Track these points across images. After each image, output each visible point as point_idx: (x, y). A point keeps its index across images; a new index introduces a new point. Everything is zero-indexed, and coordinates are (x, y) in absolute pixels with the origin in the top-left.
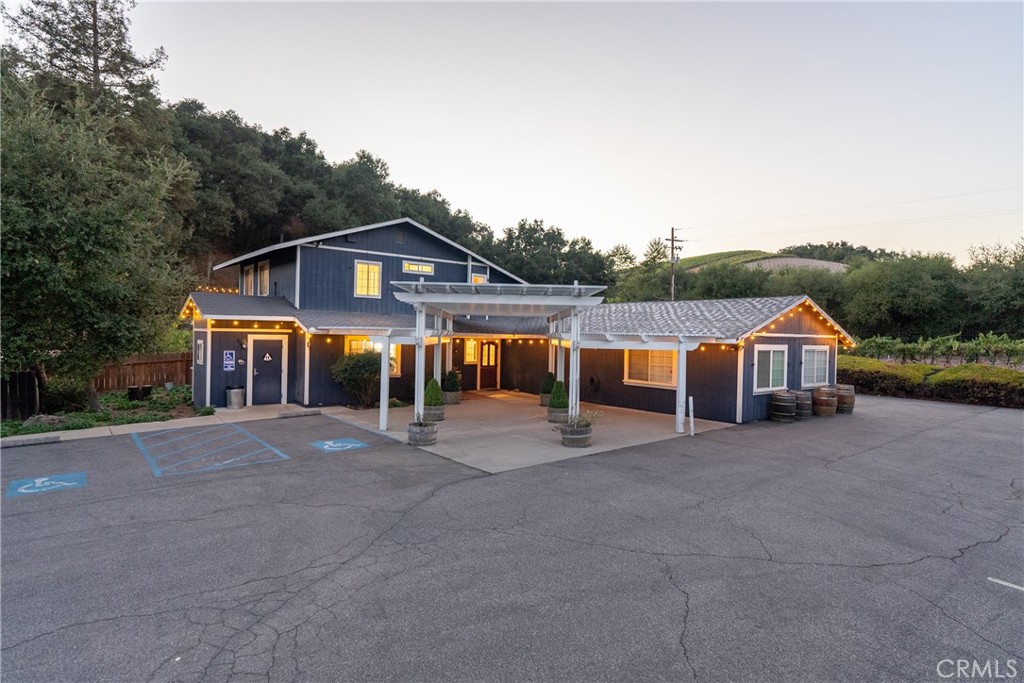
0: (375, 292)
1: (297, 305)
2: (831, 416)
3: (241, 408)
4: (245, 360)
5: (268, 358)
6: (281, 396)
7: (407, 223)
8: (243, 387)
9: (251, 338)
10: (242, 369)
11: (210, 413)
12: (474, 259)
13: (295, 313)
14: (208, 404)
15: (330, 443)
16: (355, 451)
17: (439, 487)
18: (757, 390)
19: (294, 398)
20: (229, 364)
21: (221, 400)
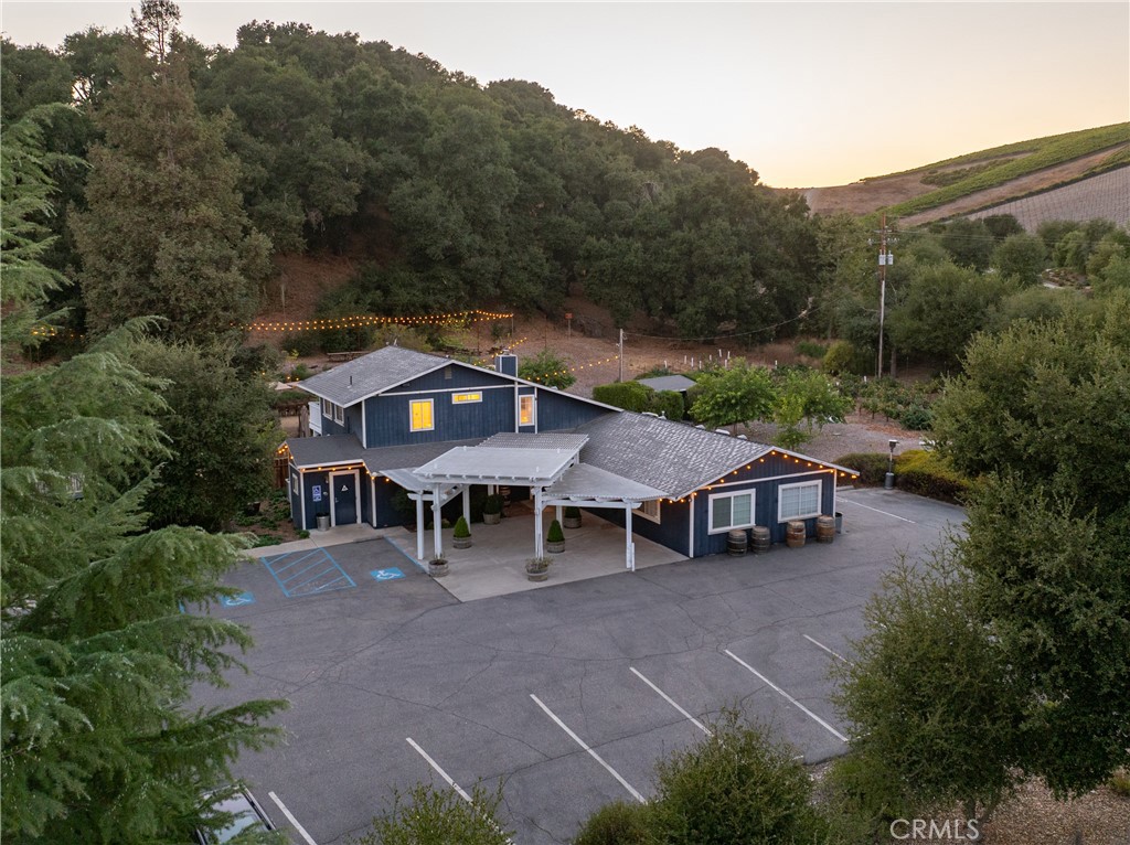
0: (429, 425)
1: (365, 446)
2: (799, 546)
3: (327, 529)
4: (328, 492)
5: (345, 489)
6: (356, 517)
7: (453, 364)
8: (328, 514)
9: (331, 475)
10: (326, 499)
11: (306, 536)
12: (519, 383)
13: (364, 453)
14: (304, 528)
15: (381, 572)
16: (396, 580)
17: (426, 612)
18: (711, 530)
19: (366, 519)
20: (317, 496)
21: (313, 524)
